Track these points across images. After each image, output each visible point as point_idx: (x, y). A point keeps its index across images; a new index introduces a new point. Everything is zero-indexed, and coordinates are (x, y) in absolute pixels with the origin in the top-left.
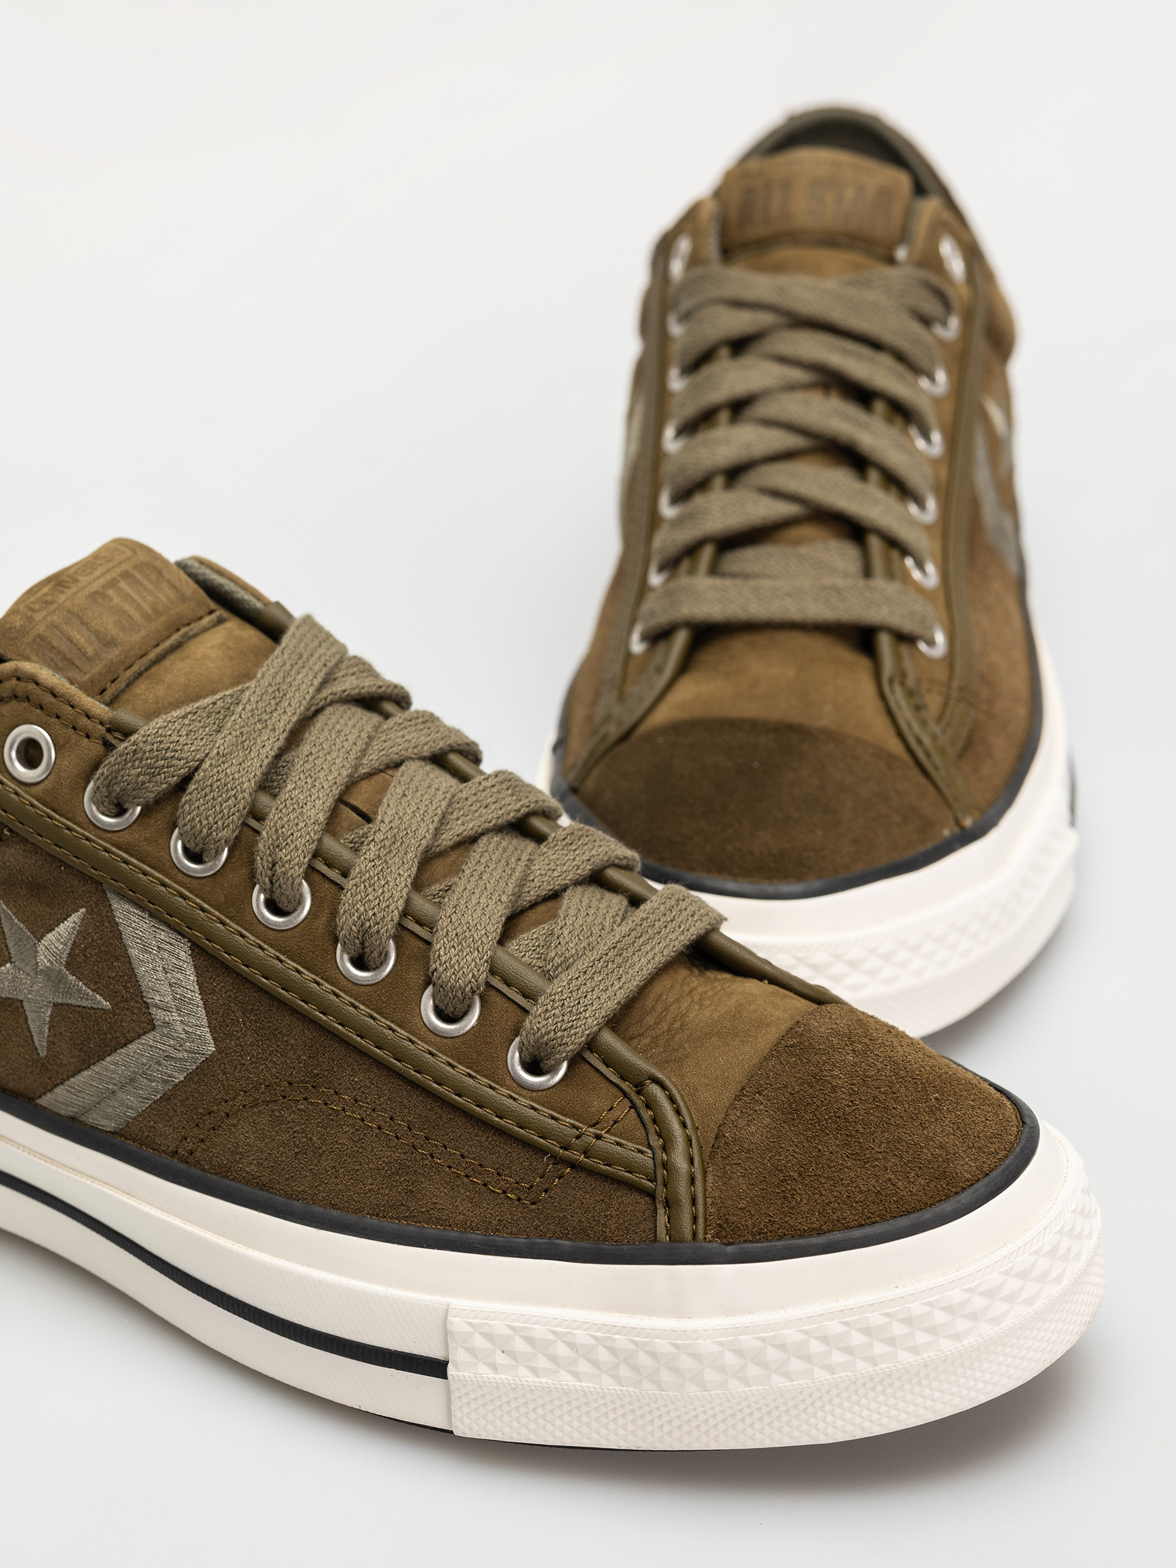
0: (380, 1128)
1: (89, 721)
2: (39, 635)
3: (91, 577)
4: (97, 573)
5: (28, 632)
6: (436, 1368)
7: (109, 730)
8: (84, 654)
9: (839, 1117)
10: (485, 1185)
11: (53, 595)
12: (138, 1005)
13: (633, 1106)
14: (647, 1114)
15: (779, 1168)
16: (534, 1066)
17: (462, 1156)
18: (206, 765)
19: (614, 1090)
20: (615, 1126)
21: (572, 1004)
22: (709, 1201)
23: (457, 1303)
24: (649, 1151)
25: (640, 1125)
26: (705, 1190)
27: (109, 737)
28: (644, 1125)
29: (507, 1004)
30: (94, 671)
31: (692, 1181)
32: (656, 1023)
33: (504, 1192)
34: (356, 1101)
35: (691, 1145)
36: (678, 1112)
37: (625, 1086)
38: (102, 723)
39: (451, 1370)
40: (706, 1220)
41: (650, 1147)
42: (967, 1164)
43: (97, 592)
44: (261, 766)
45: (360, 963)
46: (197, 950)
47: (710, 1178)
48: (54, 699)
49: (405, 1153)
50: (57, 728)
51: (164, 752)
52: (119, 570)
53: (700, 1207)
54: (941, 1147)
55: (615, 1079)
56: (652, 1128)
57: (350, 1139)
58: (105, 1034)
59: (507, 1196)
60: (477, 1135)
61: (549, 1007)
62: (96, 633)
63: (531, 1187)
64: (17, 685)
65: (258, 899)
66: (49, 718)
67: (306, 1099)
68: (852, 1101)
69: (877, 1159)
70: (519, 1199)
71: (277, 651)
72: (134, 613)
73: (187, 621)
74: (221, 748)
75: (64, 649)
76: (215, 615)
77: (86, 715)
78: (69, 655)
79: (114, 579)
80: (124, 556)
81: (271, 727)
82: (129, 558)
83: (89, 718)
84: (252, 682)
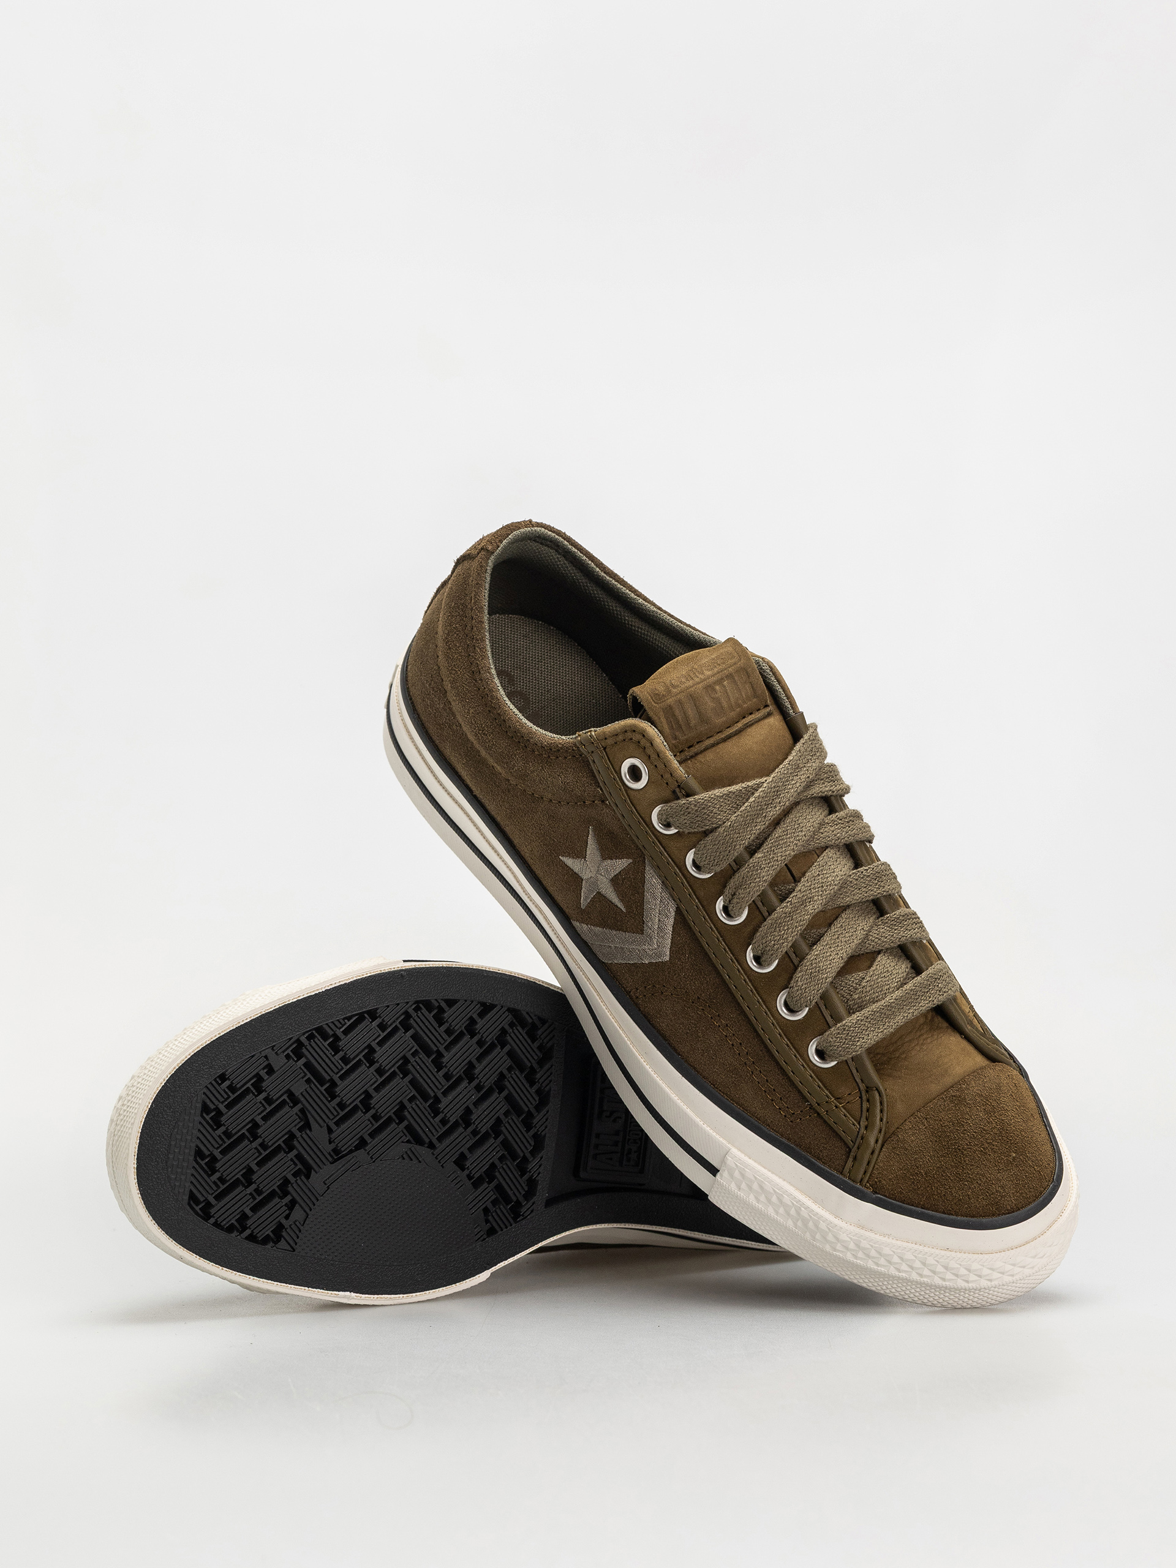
0: (733, 1045)
1: (671, 777)
2: (670, 705)
3: (711, 673)
5: (665, 700)
6: (713, 1171)
7: (679, 786)
8: (689, 724)
9: (959, 1149)
10: (772, 1100)
12: (639, 919)
13: (861, 1097)
14: (865, 1105)
15: (917, 1165)
16: (820, 1054)
17: (767, 1081)
18: (721, 830)
19: (855, 1084)
20: (848, 1104)
21: (853, 1035)
22: (876, 1166)
23: (734, 1151)
24: (858, 1127)
25: (860, 1110)
26: (877, 1160)
27: (677, 790)
28: (862, 1111)
29: (821, 1017)
30: (690, 735)
31: (873, 1153)
32: (894, 1051)
33: (780, 1109)
34: (727, 1025)
35: (880, 1132)
36: (881, 1111)
37: (862, 1087)
38: (677, 781)
39: (718, 1175)
40: (871, 1175)
41: (859, 1124)
42: (1011, 1201)
43: (710, 686)
44: (749, 838)
45: (757, 959)
46: (678, 911)
47: (882, 1154)
48: (657, 759)
49: (740, 1064)
50: (653, 771)
51: (702, 814)
53: (871, 1169)
54: (1002, 1187)
55: (858, 1080)
56: (865, 1114)
57: (716, 1042)
58: (618, 921)
59: (780, 1112)
60: (778, 1075)
61: (841, 1032)
62: (700, 713)
63: (794, 1114)
64: (642, 739)
65: (720, 904)
66: (651, 767)
67: (703, 1010)
68: (970, 1143)
69: (967, 1181)
70: (785, 1116)
71: (787, 760)
72: (725, 704)
73: (751, 712)
74: (733, 822)
75: (680, 718)
76: (768, 710)
77: (671, 774)
78: (681, 722)
79: (722, 679)
80: (733, 661)
81: (764, 814)
82: (735, 664)
83: (672, 775)
84: (766, 781)
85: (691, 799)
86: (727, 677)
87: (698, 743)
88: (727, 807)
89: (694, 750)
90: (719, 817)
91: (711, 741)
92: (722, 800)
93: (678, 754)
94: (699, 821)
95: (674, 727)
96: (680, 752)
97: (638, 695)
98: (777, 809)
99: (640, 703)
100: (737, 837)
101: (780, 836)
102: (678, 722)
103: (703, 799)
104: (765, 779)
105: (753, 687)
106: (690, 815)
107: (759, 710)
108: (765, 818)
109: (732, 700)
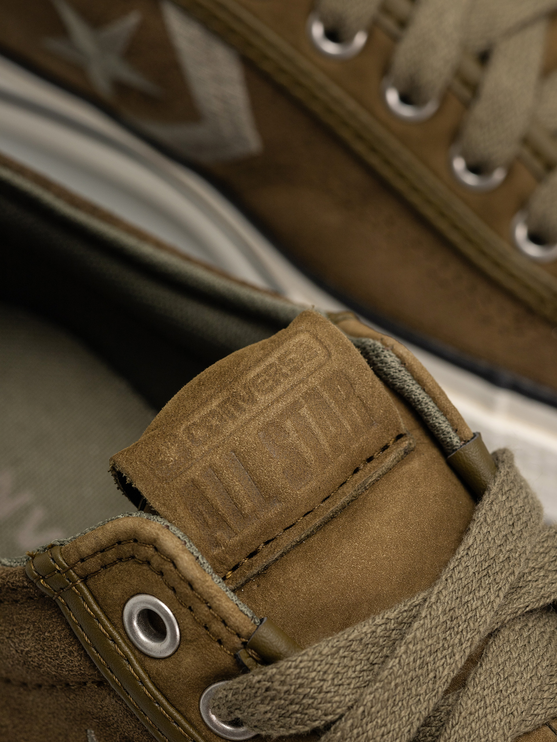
1: (224, 629)
2: (193, 481)
3: (270, 397)
4: (280, 389)
5: (181, 473)
7: (243, 645)
8: (240, 510)
11: (221, 419)
27: (242, 653)
30: (246, 532)
38: (239, 635)
43: (272, 423)
48: (191, 592)
50: (187, 620)
51: (301, 697)
52: (304, 388)
62: (259, 484)
64: (153, 556)
66: (181, 607)
71: (462, 548)
72: (308, 454)
73: (368, 456)
74: (369, 704)
75: (218, 502)
76: (405, 444)
77: (224, 622)
78: (223, 510)
79: (295, 403)
80: (315, 362)
81: (432, 675)
82: (321, 366)
83: (226, 625)
84: (425, 600)
85: (271, 670)
86: (307, 396)
87: (267, 543)
88: (350, 673)
89: (259, 562)
90: (337, 699)
91: (294, 535)
92: (336, 662)
93: (229, 574)
94: (297, 712)
95: (210, 522)
96: (234, 569)
97: (122, 468)
98: (457, 657)
99: (131, 484)
100: (383, 735)
101: (471, 714)
102: (214, 511)
103: (296, 667)
104: (423, 595)
105: (364, 406)
106: (276, 702)
107: (385, 447)
108: (434, 683)
109: (324, 442)
